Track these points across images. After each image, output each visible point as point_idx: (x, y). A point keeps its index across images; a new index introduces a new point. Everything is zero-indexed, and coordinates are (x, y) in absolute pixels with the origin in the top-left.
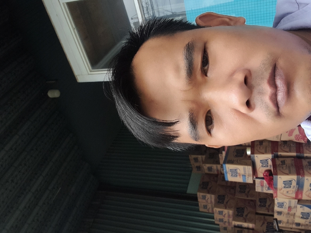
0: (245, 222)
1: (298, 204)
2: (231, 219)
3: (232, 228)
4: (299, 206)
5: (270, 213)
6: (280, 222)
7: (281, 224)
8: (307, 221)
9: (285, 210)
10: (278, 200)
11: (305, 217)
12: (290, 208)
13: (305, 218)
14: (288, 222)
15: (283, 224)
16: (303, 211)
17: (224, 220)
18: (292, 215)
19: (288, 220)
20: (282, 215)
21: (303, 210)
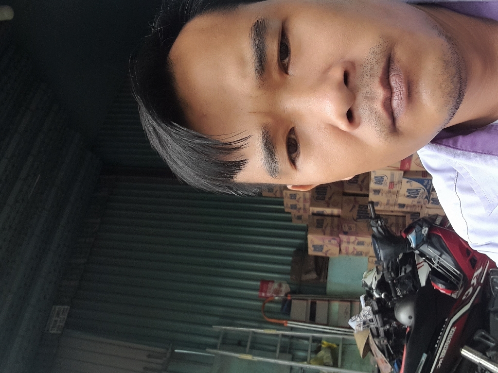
0: (328, 207)
1: (404, 177)
2: (307, 205)
3: (309, 216)
4: (405, 180)
5: (364, 192)
6: (377, 203)
7: (379, 206)
8: (415, 201)
9: (384, 187)
10: (375, 174)
11: (412, 195)
12: (392, 184)
13: (412, 197)
14: (388, 204)
15: (381, 206)
16: (410, 188)
17: (298, 207)
18: (394, 193)
19: (388, 201)
20: (380, 194)
21: (411, 185)
